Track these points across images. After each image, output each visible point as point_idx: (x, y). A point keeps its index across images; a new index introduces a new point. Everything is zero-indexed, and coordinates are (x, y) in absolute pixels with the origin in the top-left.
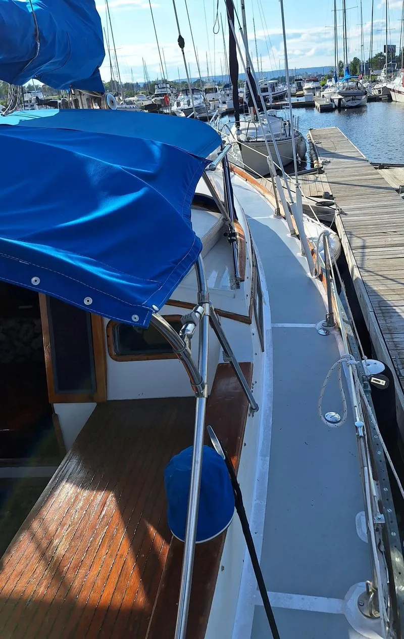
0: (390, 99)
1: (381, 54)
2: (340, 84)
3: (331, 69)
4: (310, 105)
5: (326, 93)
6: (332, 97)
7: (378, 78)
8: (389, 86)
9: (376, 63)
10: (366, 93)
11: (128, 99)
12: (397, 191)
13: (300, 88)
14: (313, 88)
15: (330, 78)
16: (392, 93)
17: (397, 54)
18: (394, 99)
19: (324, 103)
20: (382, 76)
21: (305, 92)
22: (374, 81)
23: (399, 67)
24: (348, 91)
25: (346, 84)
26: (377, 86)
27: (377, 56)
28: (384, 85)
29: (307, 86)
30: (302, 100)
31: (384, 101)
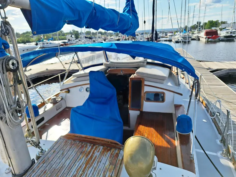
0: (199, 40)
1: (195, 25)
2: (181, 34)
3: (177, 29)
4: (170, 41)
5: (176, 37)
6: (179, 38)
7: (194, 33)
8: (199, 35)
9: (194, 27)
10: (191, 37)
11: (111, 37)
12: (207, 69)
13: (166, 35)
14: (172, 35)
15: (177, 32)
16: (200, 38)
17: (202, 24)
18: (200, 40)
19: (176, 40)
20: (196, 32)
21: (168, 36)
22: (193, 33)
23: (202, 29)
24: (185, 37)
25: (184, 34)
26: (194, 35)
27: (194, 25)
28: (197, 35)
29: (169, 34)
30: (168, 39)
31: (197, 40)
